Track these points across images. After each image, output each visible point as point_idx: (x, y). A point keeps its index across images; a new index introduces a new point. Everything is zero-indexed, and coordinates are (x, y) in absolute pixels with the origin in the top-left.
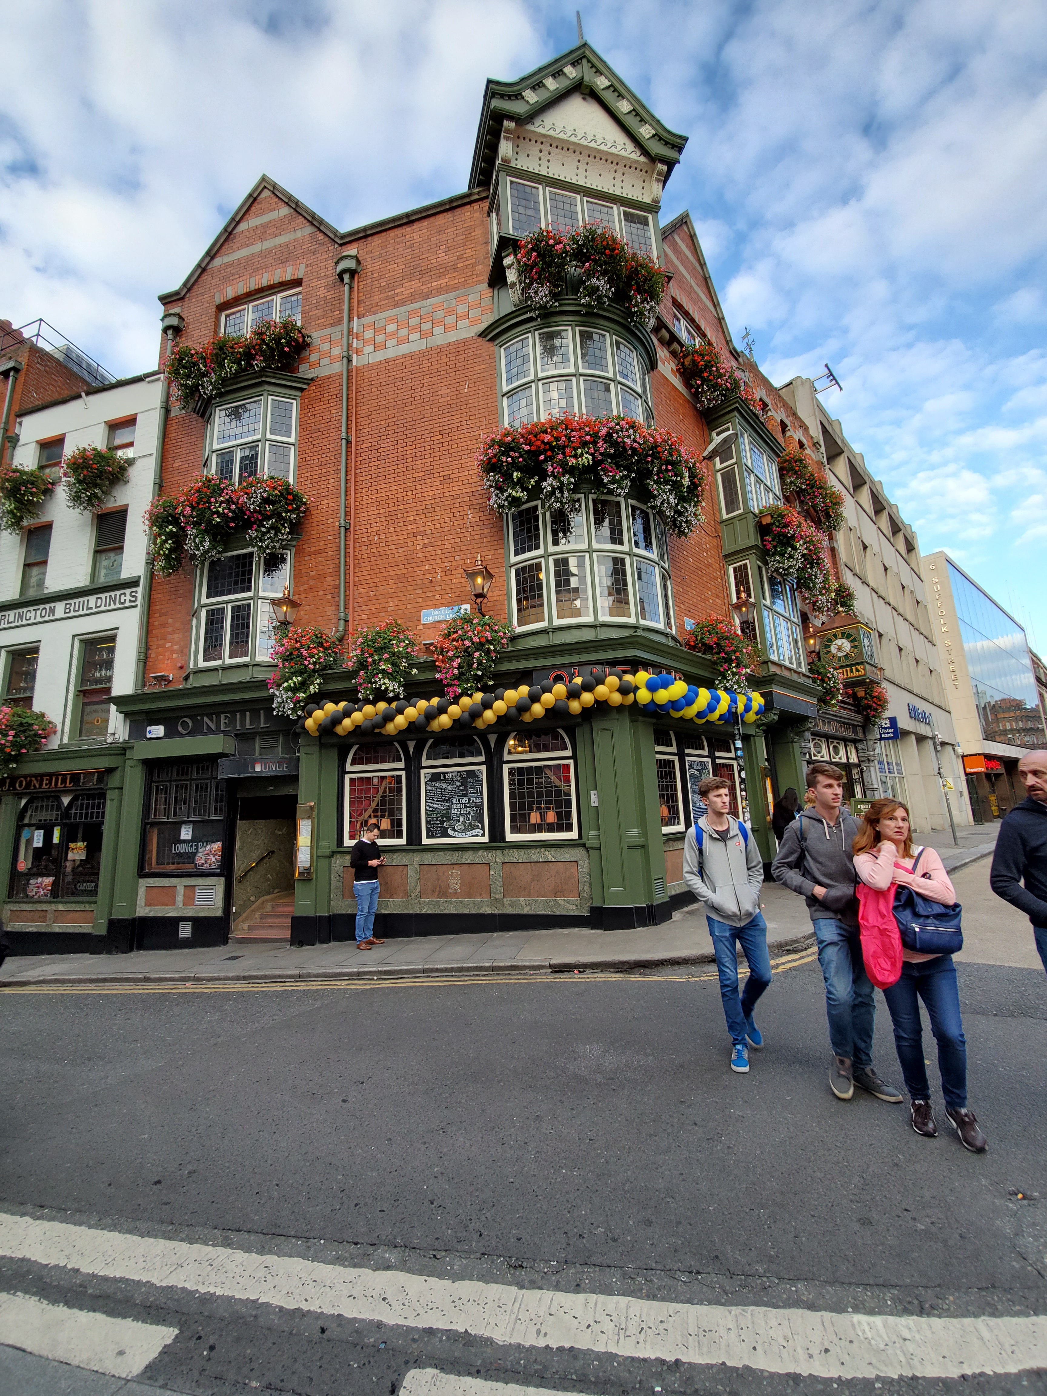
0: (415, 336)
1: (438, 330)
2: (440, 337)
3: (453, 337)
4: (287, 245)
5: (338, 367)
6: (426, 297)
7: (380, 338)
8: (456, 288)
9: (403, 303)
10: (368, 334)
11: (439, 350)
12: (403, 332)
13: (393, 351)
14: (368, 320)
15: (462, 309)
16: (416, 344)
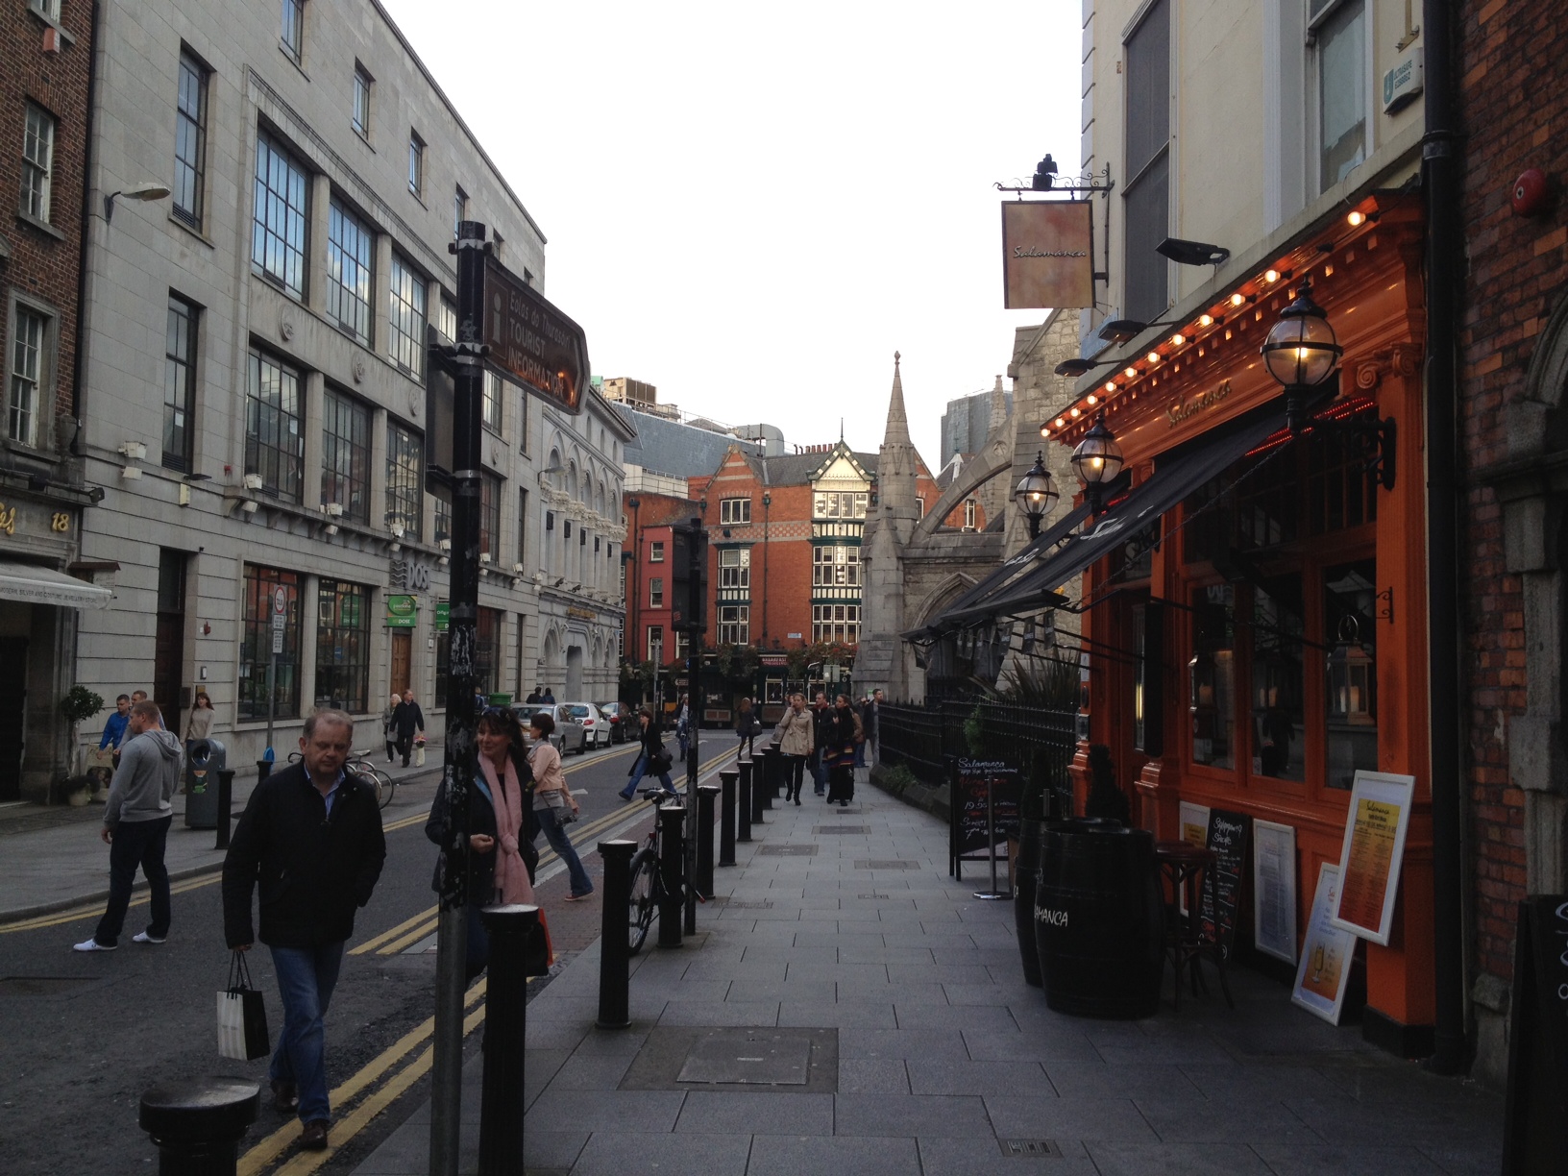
0: (788, 535)
1: (796, 534)
2: (796, 538)
3: (799, 538)
4: (744, 480)
5: (763, 540)
6: (792, 520)
7: (777, 532)
8: (802, 519)
9: (784, 520)
10: (773, 530)
11: (797, 542)
12: (784, 532)
13: (781, 539)
14: (773, 523)
15: (803, 528)
16: (788, 538)
